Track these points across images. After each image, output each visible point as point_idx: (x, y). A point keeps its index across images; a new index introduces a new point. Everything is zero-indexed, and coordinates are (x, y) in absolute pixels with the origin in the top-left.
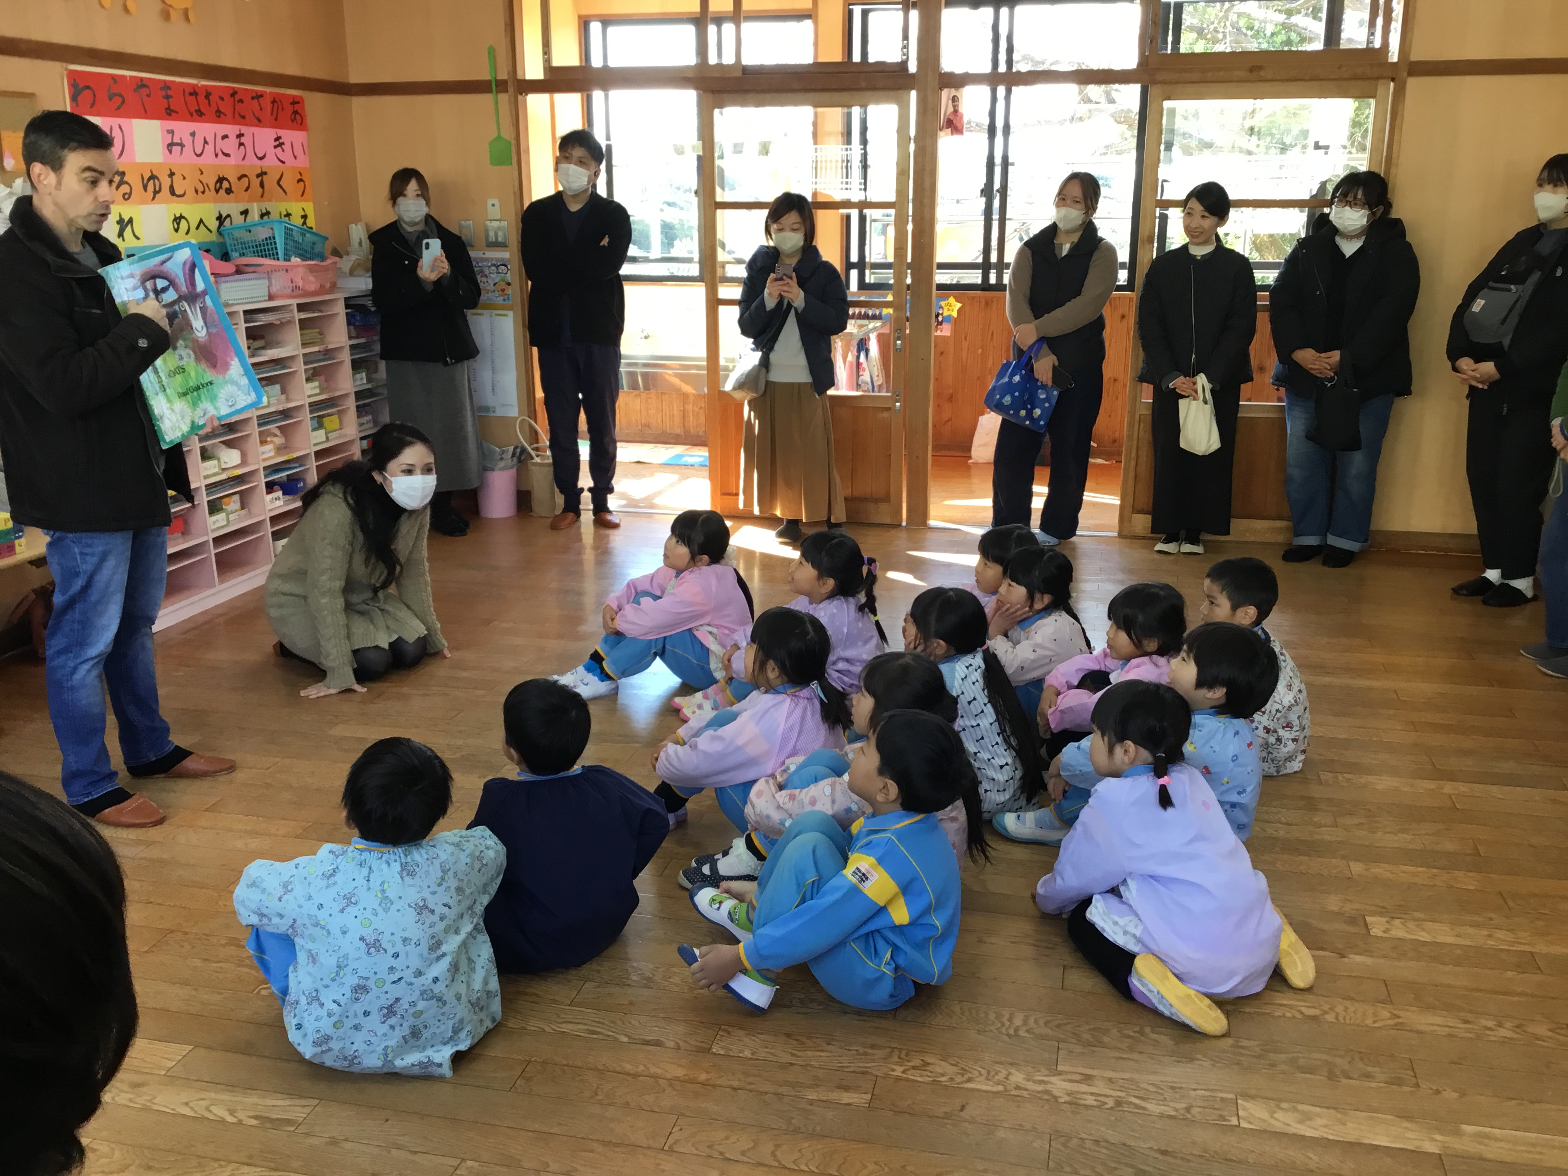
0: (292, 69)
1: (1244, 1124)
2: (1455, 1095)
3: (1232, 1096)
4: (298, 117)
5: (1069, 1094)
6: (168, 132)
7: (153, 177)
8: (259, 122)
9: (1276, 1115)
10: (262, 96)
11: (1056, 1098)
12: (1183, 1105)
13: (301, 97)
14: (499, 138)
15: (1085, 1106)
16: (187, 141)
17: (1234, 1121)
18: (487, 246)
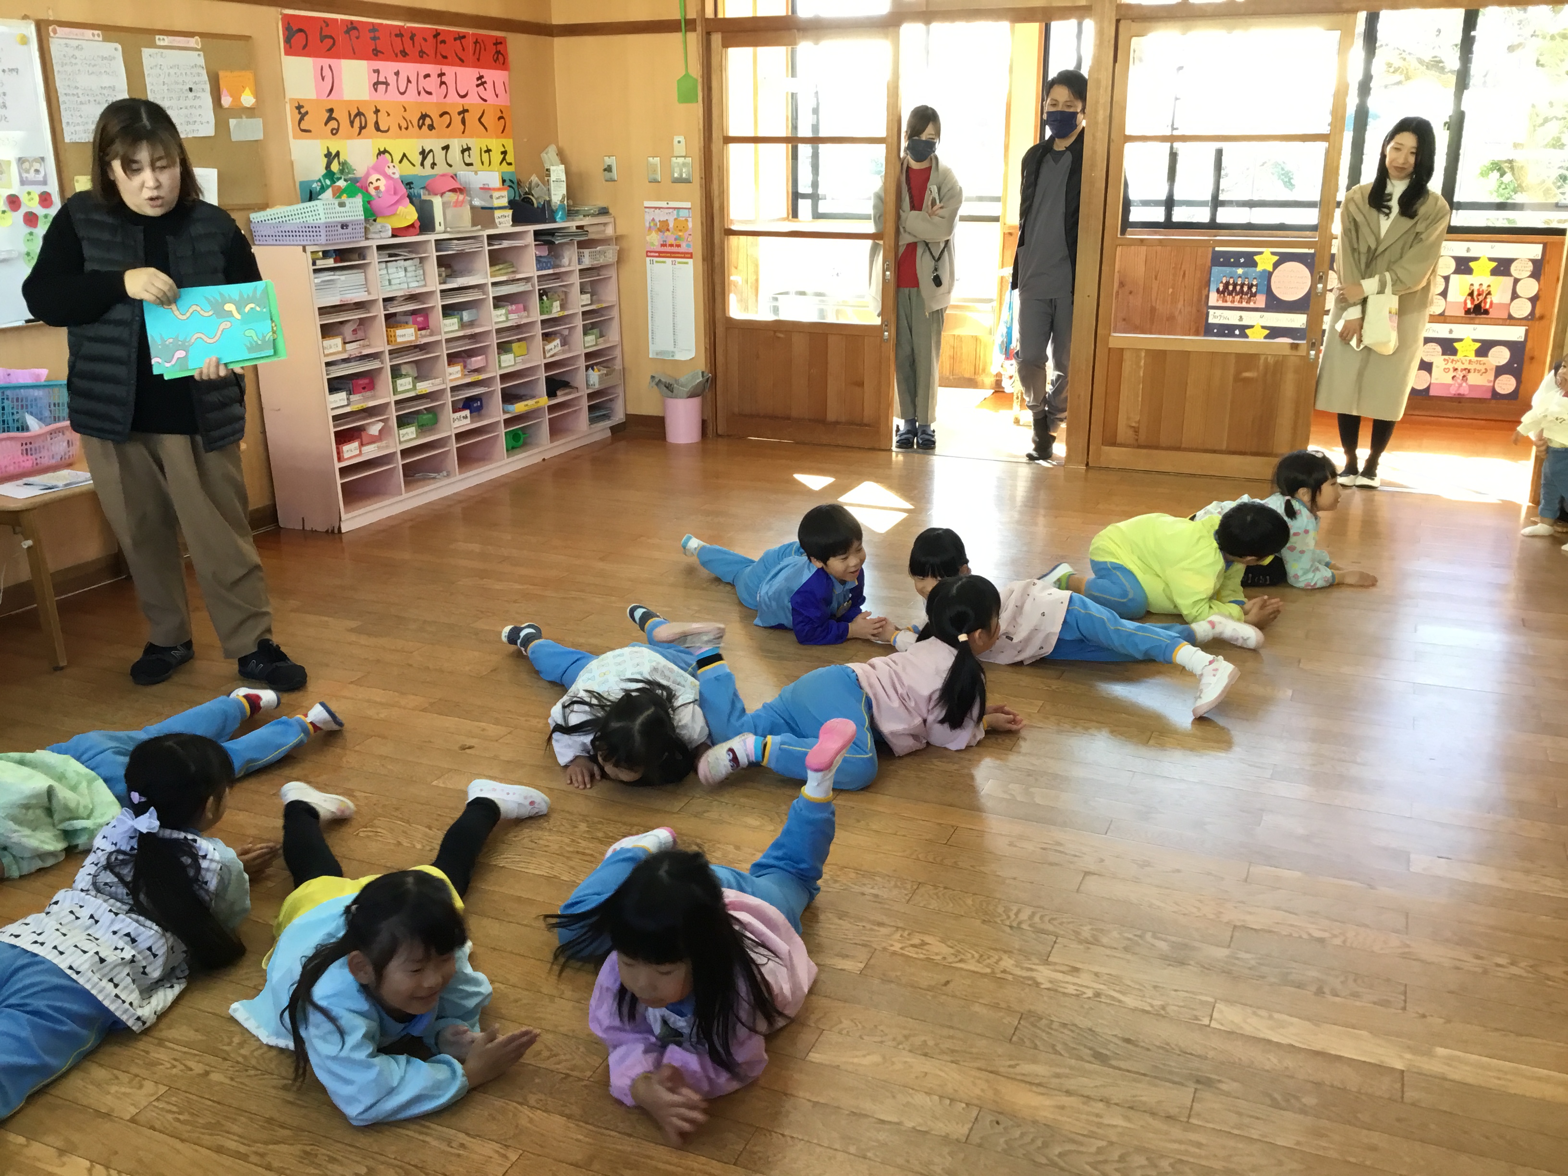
0: (496, 11)
1: (1214, 1024)
2: (1442, 1021)
3: (1211, 1000)
4: (500, 57)
5: (1051, 982)
6: (375, 71)
7: (359, 114)
8: (462, 62)
9: (1249, 1020)
10: (464, 37)
11: (1037, 984)
12: (1160, 1003)
13: (504, 38)
14: (687, 76)
15: (1064, 994)
16: (392, 80)
17: (1206, 1021)
18: (672, 182)
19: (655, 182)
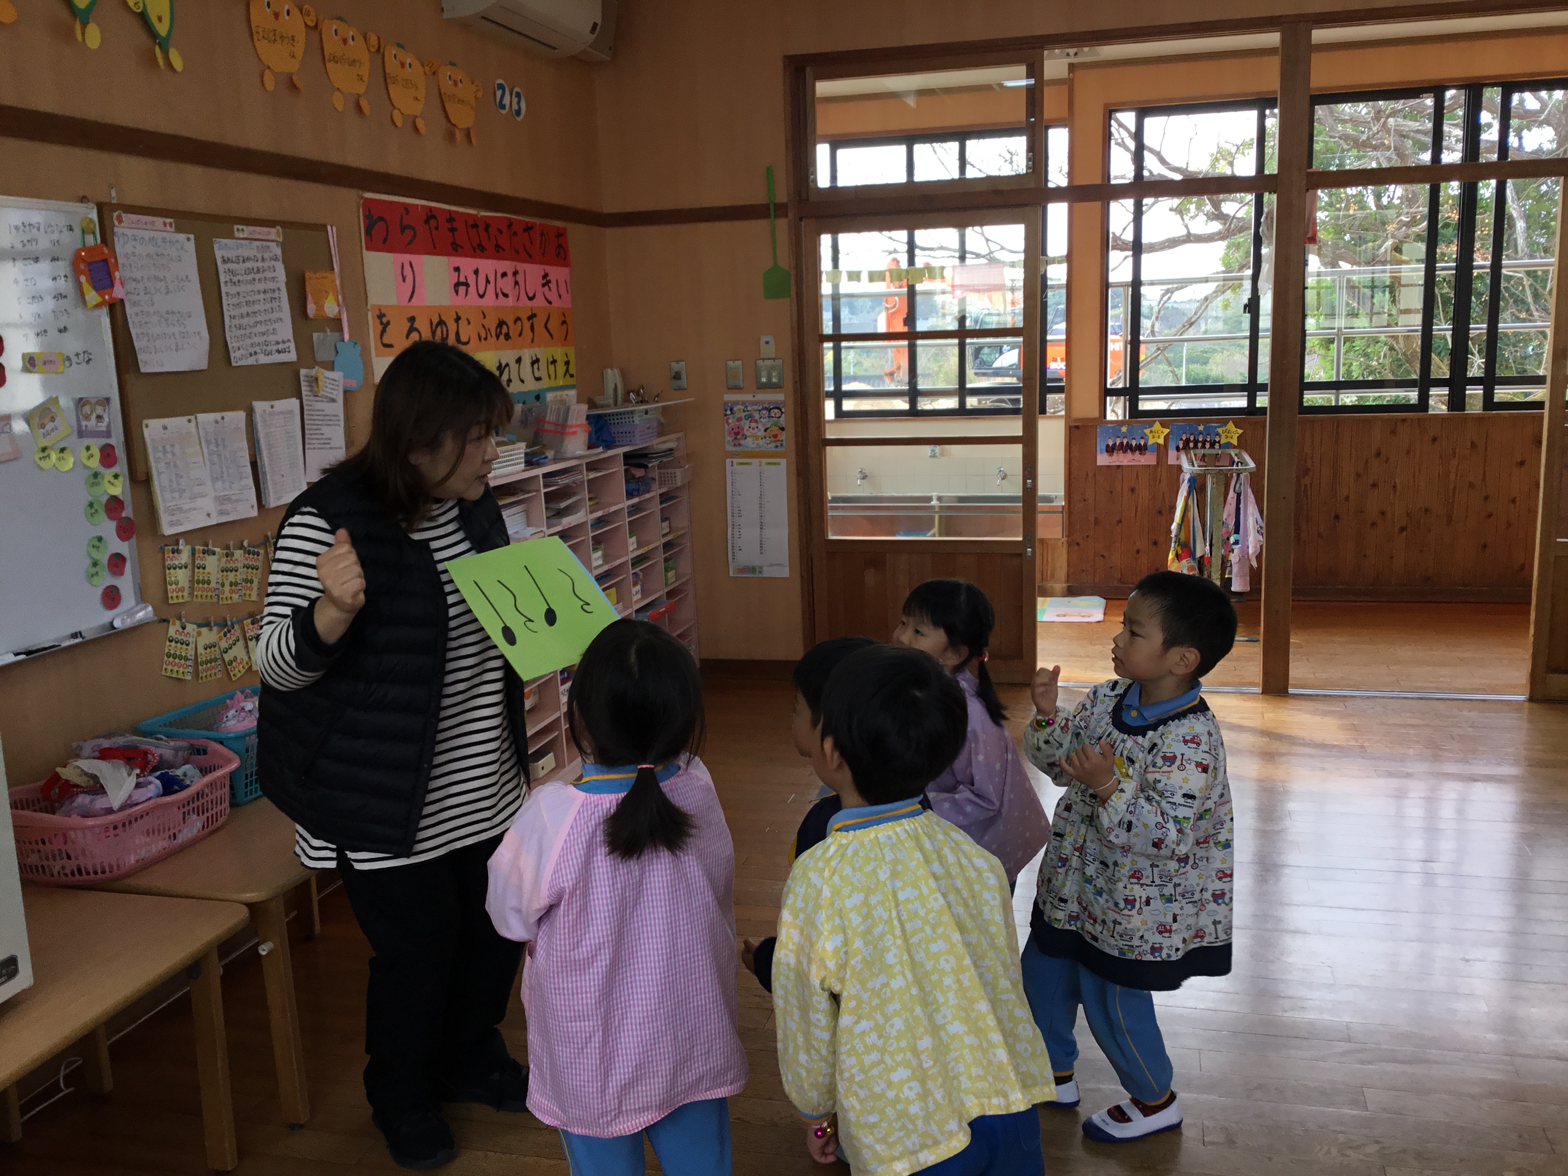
0: (556, 198)
4: (562, 251)
6: (455, 269)
7: (439, 323)
8: (530, 258)
10: (531, 228)
13: (565, 229)
14: (777, 266)
16: (472, 280)
18: (758, 388)
19: (736, 389)
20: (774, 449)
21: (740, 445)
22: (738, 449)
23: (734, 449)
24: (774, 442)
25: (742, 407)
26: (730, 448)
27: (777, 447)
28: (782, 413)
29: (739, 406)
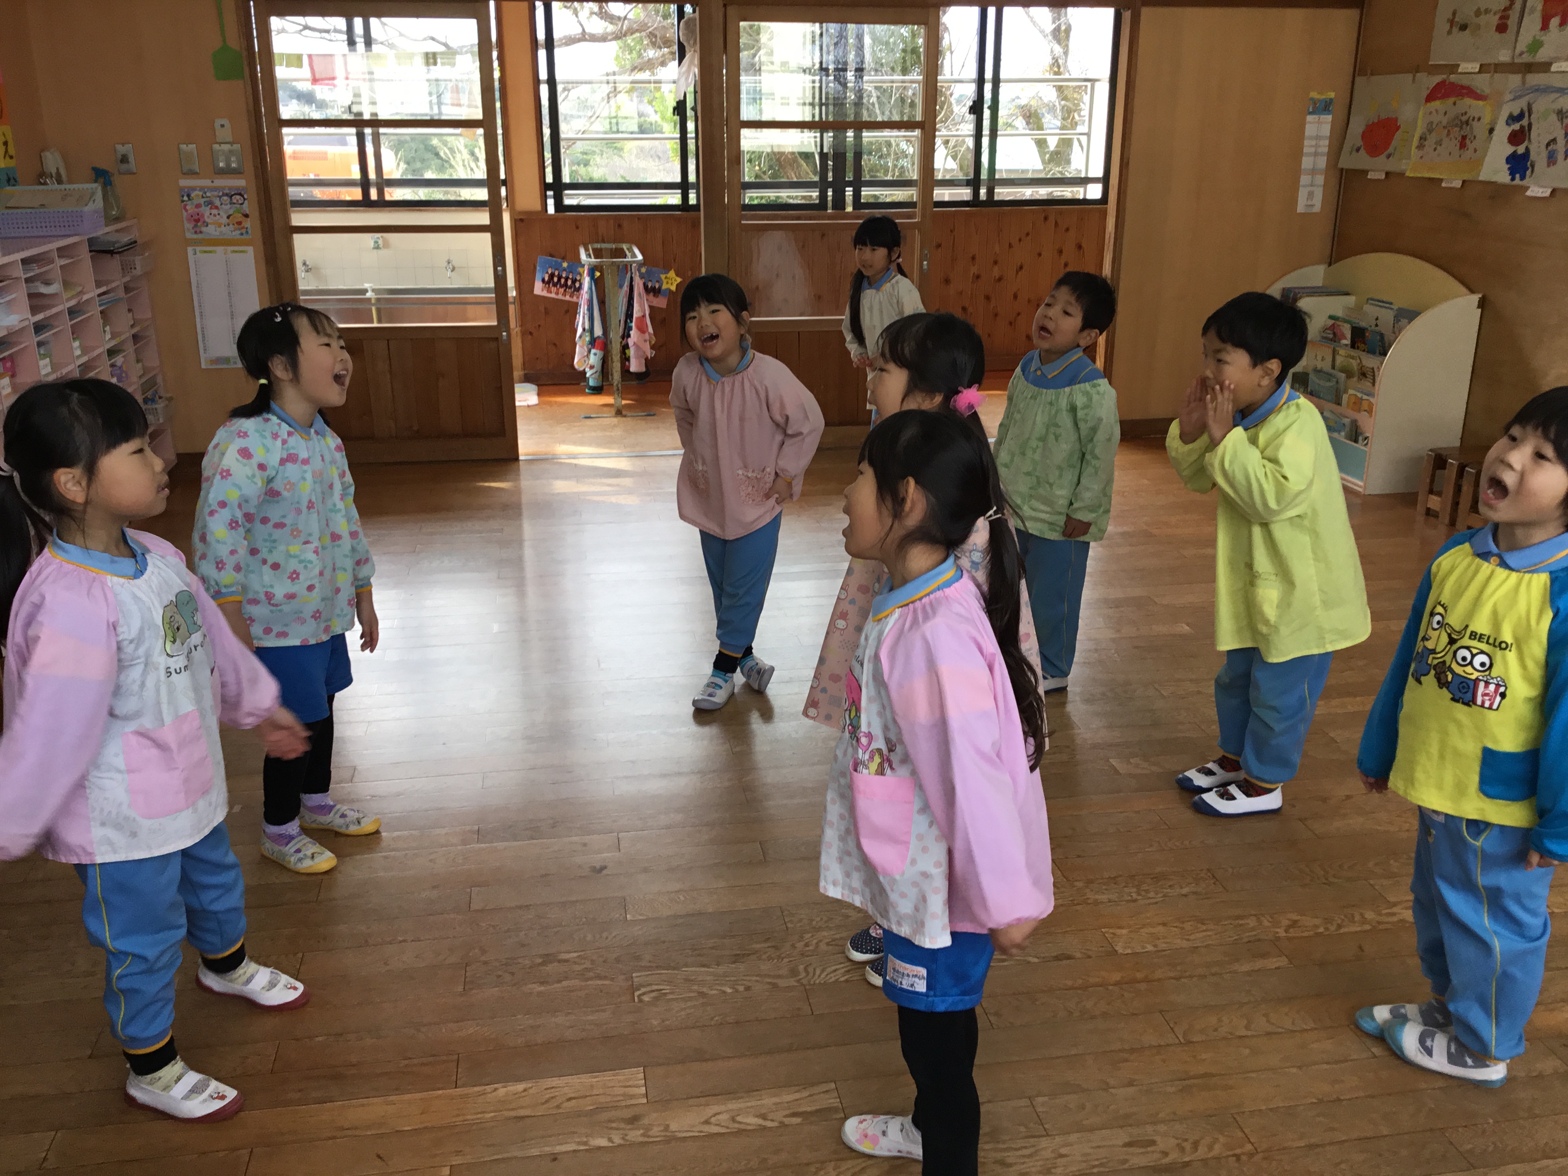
14: (225, 48)
18: (215, 173)
19: (192, 173)
20: (239, 237)
21: (201, 232)
22: (200, 236)
23: (195, 236)
24: (240, 229)
25: (201, 193)
26: (189, 235)
27: (242, 234)
28: (245, 199)
29: (197, 192)
